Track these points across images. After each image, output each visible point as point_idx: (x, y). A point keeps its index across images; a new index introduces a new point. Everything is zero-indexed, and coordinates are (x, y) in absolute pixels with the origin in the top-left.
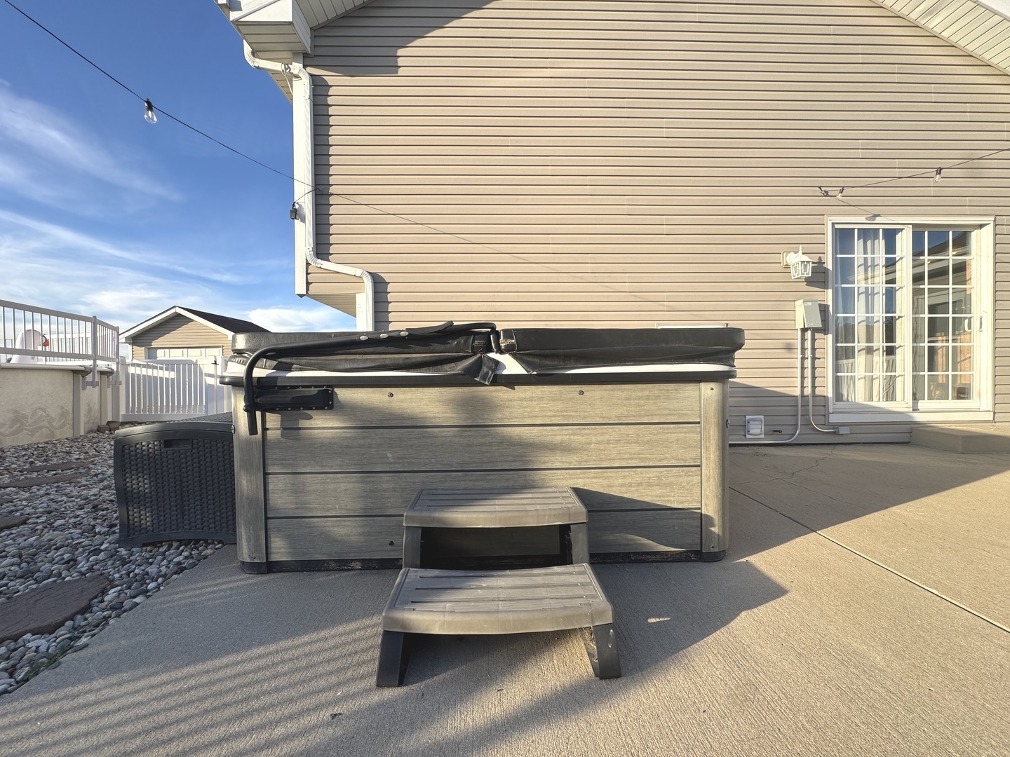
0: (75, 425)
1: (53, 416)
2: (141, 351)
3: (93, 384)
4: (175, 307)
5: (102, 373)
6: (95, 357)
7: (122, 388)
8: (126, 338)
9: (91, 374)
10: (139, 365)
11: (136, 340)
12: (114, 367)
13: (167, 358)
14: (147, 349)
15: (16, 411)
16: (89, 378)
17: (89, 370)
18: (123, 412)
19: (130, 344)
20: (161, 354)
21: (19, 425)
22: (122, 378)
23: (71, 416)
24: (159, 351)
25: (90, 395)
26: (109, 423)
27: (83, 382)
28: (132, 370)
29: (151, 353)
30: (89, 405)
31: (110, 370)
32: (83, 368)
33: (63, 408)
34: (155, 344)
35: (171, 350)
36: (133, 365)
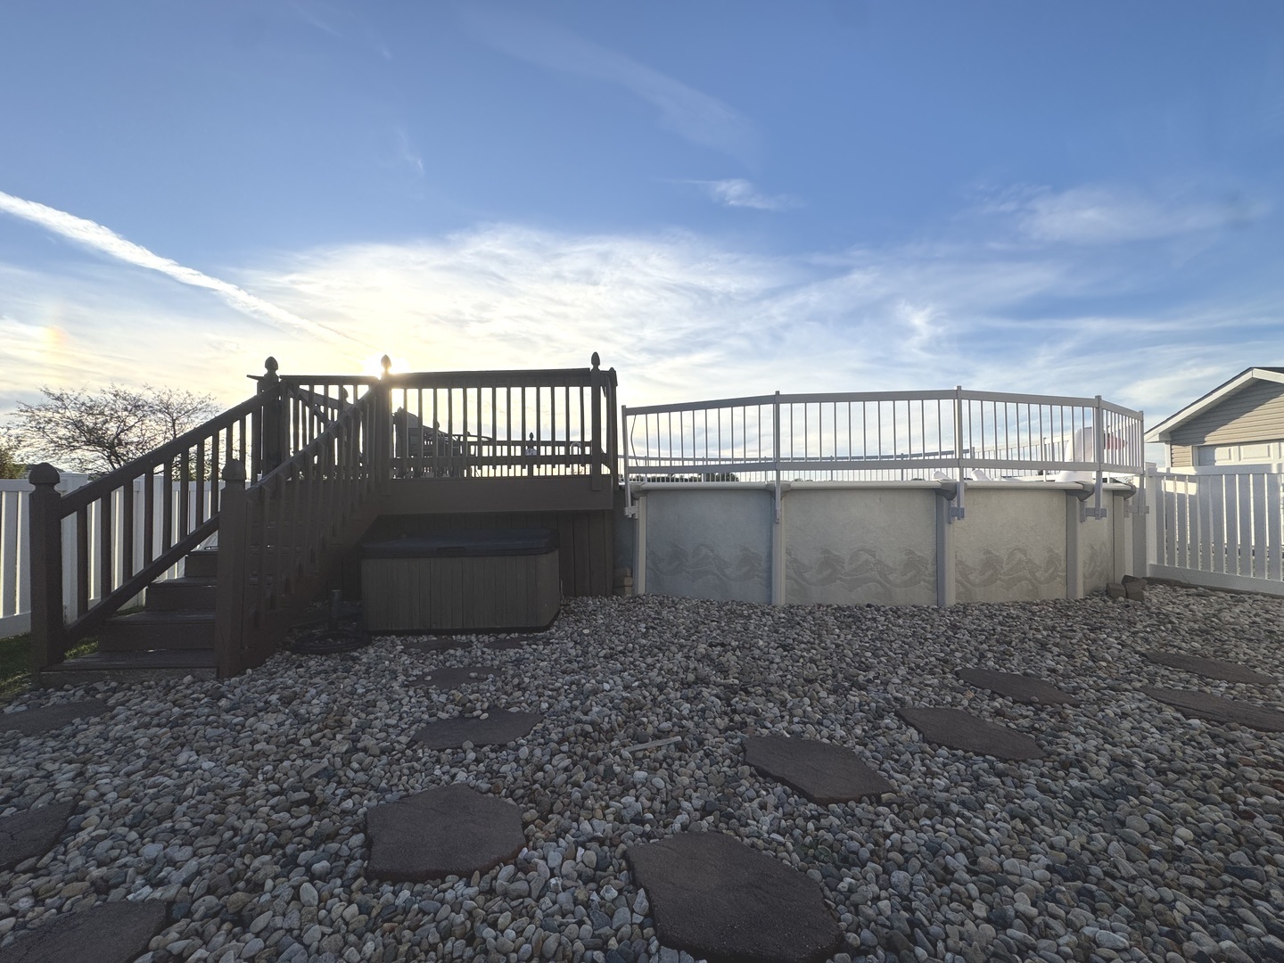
0: (1069, 580)
1: (1038, 563)
2: (1186, 452)
3: (1097, 513)
4: (1250, 369)
5: (1115, 493)
6: (1099, 467)
7: (1151, 520)
8: (1160, 434)
9: (1093, 496)
10: (1181, 478)
11: (1175, 436)
12: (1136, 482)
13: (1234, 462)
14: (1196, 451)
15: (988, 552)
16: (1090, 502)
17: (1089, 490)
18: (1152, 560)
19: (1166, 442)
20: (1222, 457)
21: (992, 571)
22: (1151, 502)
23: (1063, 564)
24: (1218, 450)
25: (1094, 532)
26: (1127, 579)
27: (1082, 509)
28: (1169, 486)
29: (1203, 456)
30: (1093, 548)
31: (1129, 488)
32: (1080, 486)
33: (1050, 550)
34: (1210, 439)
35: (1242, 447)
36: (1170, 477)
